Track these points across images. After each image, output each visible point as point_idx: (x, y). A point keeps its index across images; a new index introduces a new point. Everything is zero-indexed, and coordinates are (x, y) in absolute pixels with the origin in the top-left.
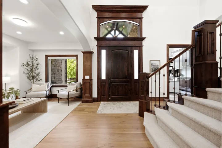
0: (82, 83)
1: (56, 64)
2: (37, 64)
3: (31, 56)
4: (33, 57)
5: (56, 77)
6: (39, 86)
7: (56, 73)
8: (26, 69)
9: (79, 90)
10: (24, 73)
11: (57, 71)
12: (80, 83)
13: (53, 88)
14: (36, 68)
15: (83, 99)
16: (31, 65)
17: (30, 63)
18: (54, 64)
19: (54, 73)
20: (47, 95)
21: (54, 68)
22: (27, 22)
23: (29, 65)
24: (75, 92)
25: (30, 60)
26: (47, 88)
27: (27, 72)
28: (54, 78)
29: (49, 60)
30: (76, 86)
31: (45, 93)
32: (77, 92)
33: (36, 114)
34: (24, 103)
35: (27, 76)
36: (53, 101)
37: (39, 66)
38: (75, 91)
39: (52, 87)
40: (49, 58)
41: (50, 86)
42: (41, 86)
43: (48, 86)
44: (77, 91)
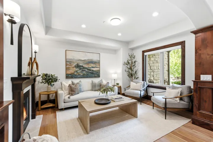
0: (192, 87)
1: (155, 60)
2: (135, 62)
3: (130, 54)
4: (132, 55)
5: (155, 76)
6: (135, 84)
7: (155, 71)
8: (127, 67)
9: (186, 99)
10: (126, 71)
11: (156, 68)
12: (189, 87)
13: (150, 88)
14: (134, 65)
15: (194, 117)
16: (130, 64)
17: (130, 62)
18: (152, 61)
19: (153, 71)
20: (142, 95)
21: (153, 65)
22: (120, 20)
23: (129, 63)
24: (179, 101)
25: (129, 59)
26: (143, 88)
27: (127, 70)
28: (153, 77)
29: (146, 56)
30: (179, 90)
31: (140, 93)
32: (182, 102)
33: (127, 115)
34: (115, 101)
35: (128, 74)
36: (148, 104)
37: (136, 64)
38: (178, 99)
39: (149, 86)
40: (145, 54)
41: (146, 86)
42: (137, 84)
43: (144, 85)
44: (181, 99)
